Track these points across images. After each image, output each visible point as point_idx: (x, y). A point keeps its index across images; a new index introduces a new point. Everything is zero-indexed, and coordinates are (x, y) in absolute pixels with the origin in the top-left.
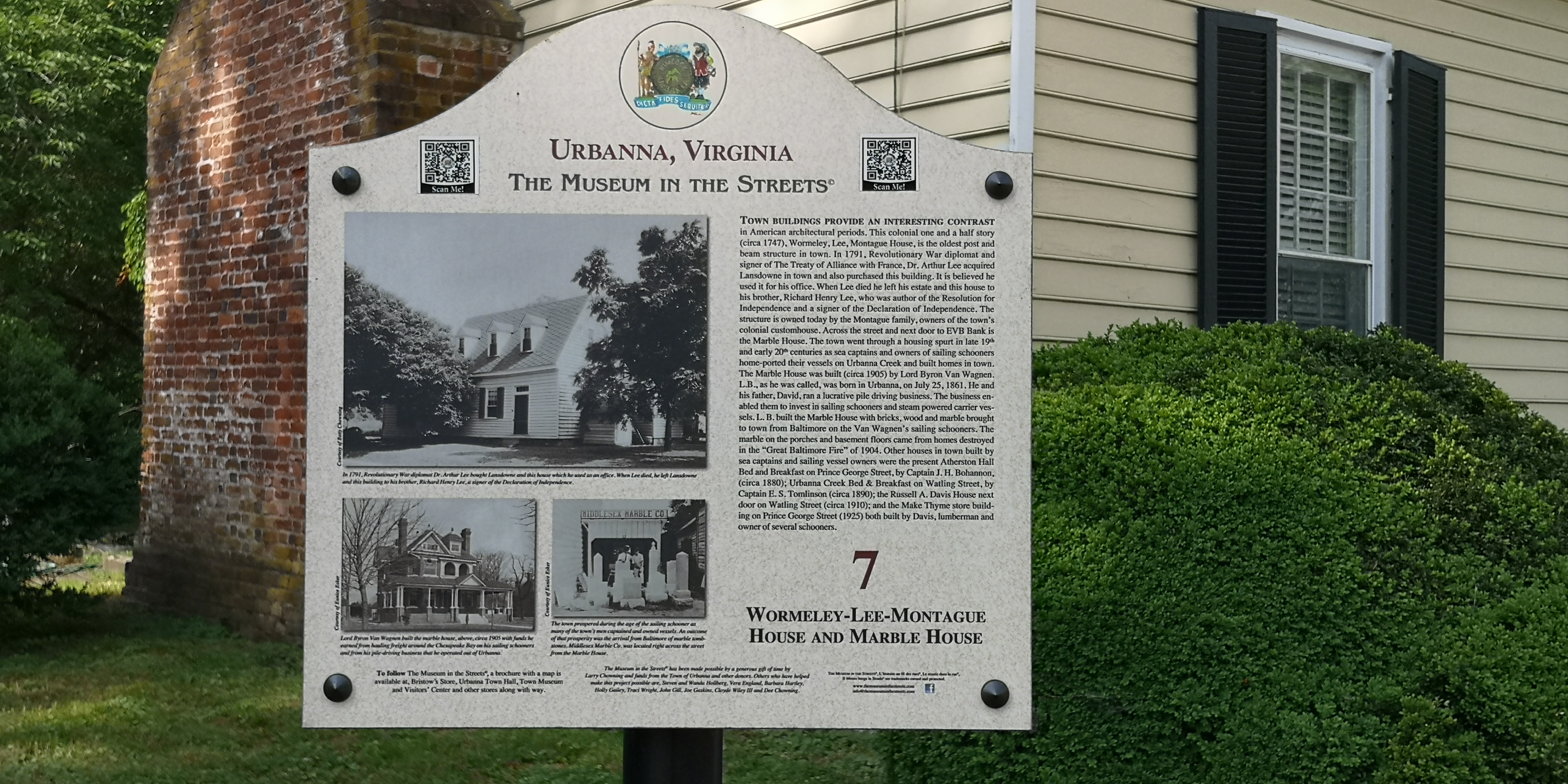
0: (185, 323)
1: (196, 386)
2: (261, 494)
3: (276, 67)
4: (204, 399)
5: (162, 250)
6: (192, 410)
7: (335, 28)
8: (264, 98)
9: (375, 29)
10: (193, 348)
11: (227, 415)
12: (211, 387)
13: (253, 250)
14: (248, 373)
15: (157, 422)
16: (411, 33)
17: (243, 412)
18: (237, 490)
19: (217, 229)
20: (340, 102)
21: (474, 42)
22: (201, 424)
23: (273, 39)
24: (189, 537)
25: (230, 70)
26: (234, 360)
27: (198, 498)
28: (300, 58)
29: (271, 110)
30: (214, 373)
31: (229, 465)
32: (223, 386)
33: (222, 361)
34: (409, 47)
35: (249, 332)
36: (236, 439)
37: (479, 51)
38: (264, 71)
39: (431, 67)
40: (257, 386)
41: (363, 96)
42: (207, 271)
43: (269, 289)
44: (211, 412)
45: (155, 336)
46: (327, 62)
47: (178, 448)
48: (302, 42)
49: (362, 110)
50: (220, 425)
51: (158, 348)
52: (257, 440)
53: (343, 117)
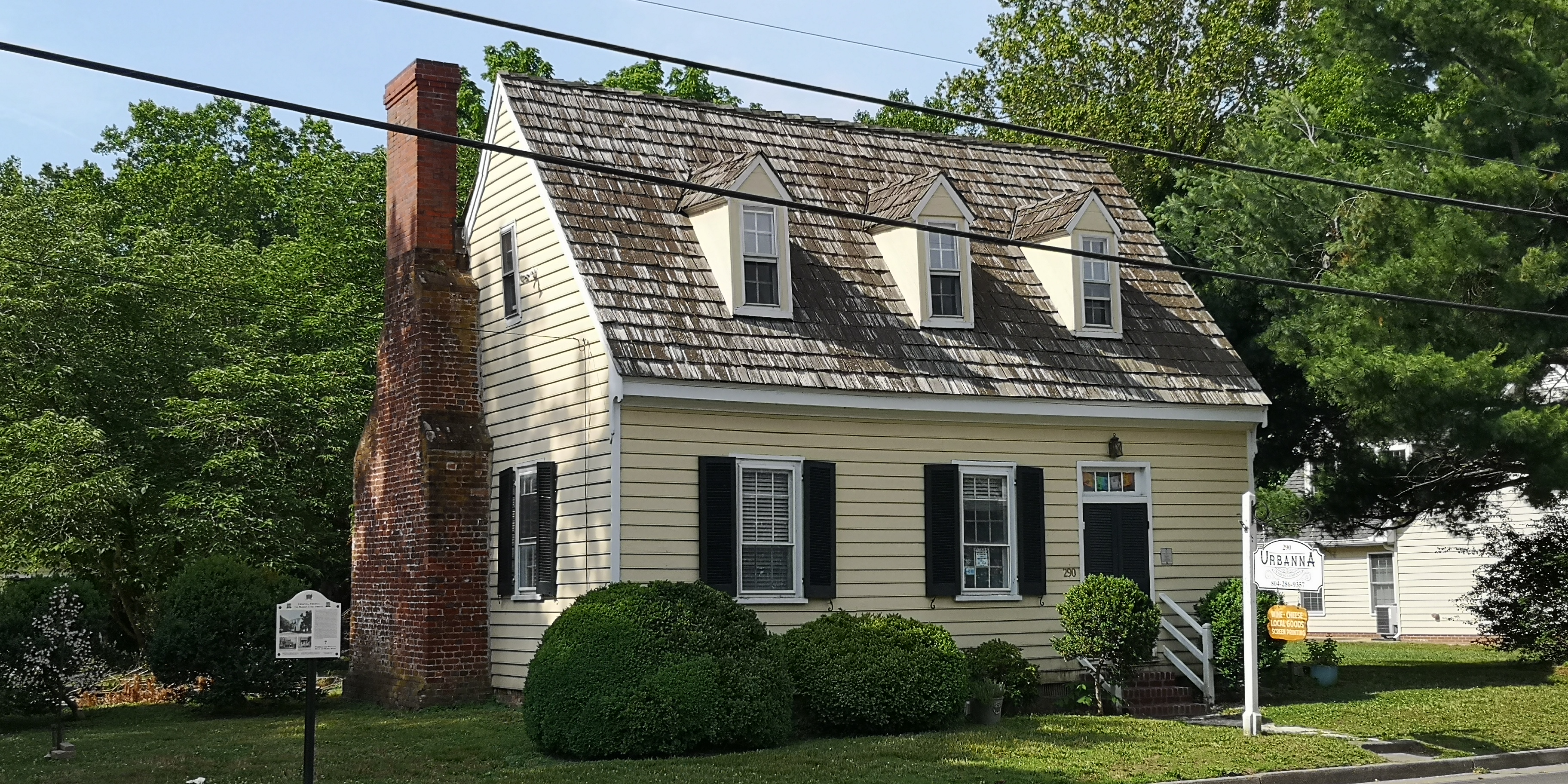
0: (365, 569)
1: (370, 598)
2: (392, 646)
3: (399, 461)
4: (372, 604)
5: (358, 535)
6: (369, 609)
7: (417, 449)
8: (394, 473)
9: (429, 453)
10: (369, 580)
11: (381, 612)
12: (376, 599)
13: (390, 539)
14: (388, 593)
15: (356, 614)
16: (443, 453)
17: (385, 610)
18: (384, 645)
19: (378, 528)
20: (419, 480)
21: (471, 454)
22: (372, 615)
23: (397, 449)
24: (367, 667)
25: (383, 458)
26: (384, 587)
27: (371, 649)
28: (406, 459)
29: (397, 479)
30: (377, 592)
31: (382, 633)
32: (380, 598)
33: (379, 587)
34: (443, 459)
35: (389, 575)
36: (383, 622)
37: (474, 457)
38: (394, 461)
39: (453, 466)
40: (391, 599)
41: (425, 480)
42: (375, 546)
43: (396, 556)
44: (376, 610)
45: (356, 574)
46: (414, 463)
47: (364, 626)
48: (406, 453)
49: (424, 485)
50: (378, 616)
51: (356, 580)
52: (391, 622)
53: (419, 487)
